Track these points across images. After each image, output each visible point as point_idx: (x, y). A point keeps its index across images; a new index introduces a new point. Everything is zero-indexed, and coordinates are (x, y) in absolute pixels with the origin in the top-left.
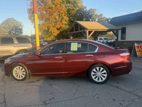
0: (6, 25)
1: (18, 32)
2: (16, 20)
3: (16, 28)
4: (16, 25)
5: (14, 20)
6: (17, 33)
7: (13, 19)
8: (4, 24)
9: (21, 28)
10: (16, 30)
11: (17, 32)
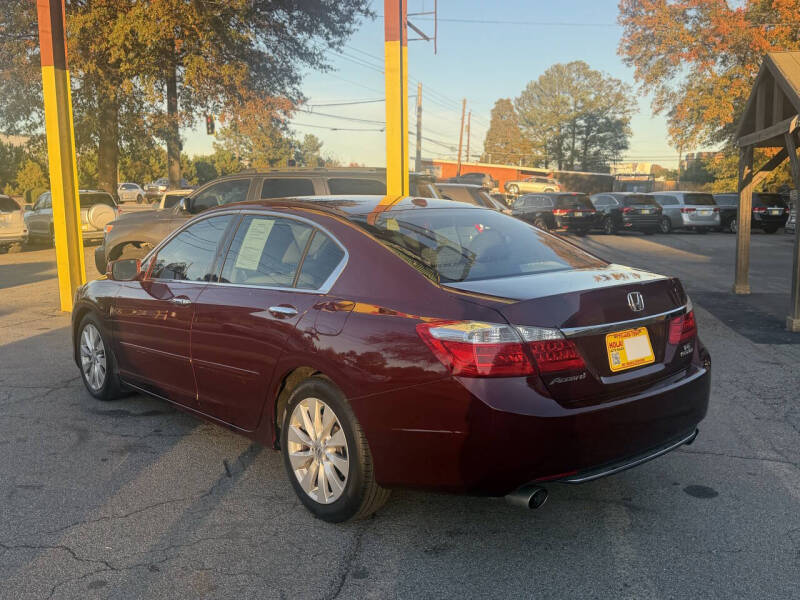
0: (541, 103)
1: (603, 140)
2: (596, 73)
3: (591, 119)
4: (591, 104)
5: (588, 75)
6: (593, 150)
7: (581, 68)
8: (531, 99)
9: (619, 117)
10: (589, 130)
11: (594, 141)
